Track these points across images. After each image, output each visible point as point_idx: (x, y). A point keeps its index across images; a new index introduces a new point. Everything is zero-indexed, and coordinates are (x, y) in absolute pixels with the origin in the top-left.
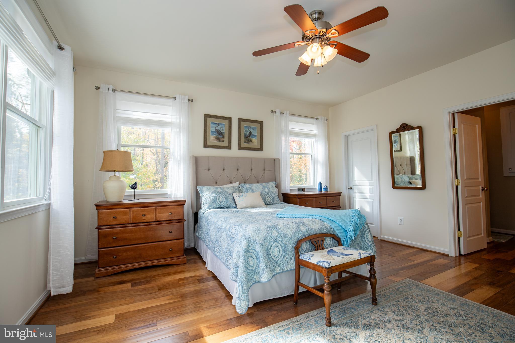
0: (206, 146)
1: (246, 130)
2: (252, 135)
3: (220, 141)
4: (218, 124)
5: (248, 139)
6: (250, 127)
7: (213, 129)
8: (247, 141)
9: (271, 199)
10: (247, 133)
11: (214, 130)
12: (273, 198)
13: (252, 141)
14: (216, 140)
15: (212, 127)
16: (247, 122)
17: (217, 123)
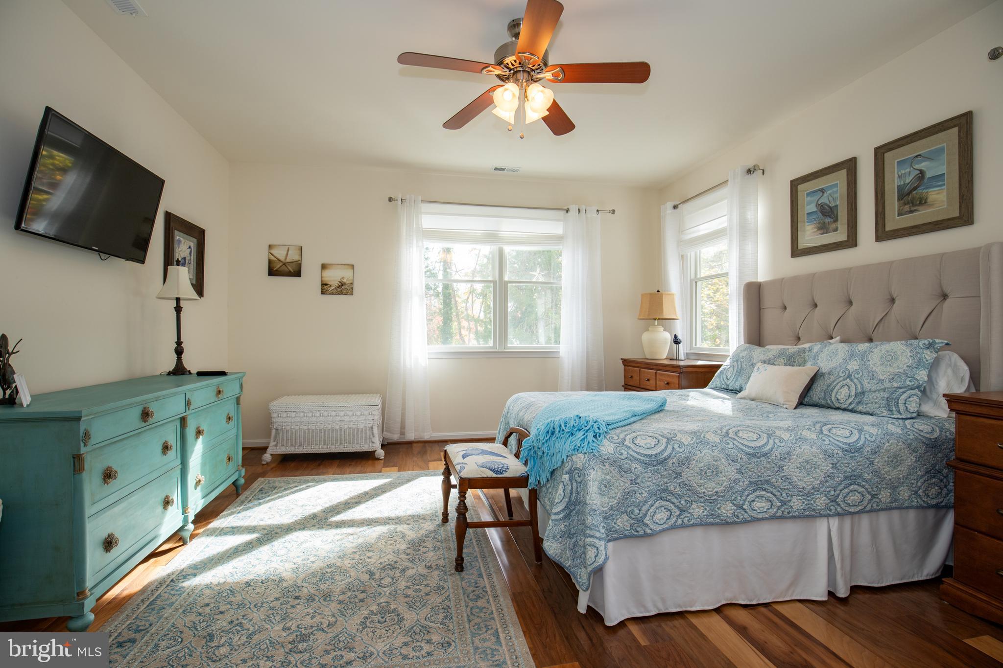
0: (796, 252)
1: (903, 172)
2: (925, 180)
3: (827, 233)
4: (823, 191)
5: (913, 198)
6: (917, 156)
7: (812, 208)
8: (907, 208)
9: (853, 393)
10: (907, 181)
11: (815, 209)
12: (863, 393)
13: (926, 202)
14: (819, 232)
15: (809, 203)
16: (903, 145)
17: (819, 190)
